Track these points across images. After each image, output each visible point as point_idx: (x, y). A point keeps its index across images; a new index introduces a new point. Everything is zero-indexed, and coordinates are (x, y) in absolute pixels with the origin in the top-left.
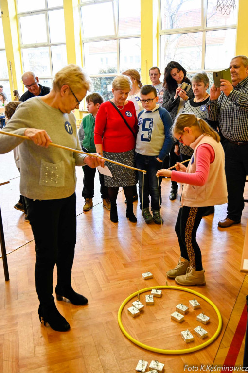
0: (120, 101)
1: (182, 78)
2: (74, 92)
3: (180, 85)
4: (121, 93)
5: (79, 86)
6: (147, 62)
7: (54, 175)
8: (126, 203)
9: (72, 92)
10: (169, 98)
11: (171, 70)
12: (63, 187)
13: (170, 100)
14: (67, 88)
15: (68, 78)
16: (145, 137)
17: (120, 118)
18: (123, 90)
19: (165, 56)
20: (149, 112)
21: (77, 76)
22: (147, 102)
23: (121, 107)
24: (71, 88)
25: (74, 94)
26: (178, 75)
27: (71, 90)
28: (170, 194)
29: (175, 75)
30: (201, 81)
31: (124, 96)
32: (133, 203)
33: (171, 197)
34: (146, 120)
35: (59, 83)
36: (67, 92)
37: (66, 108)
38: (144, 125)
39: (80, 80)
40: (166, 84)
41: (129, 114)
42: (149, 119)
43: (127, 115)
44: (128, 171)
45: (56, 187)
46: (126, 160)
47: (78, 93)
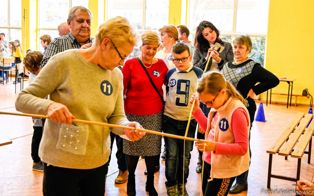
0: (147, 57)
1: (215, 39)
2: (116, 46)
3: (212, 46)
4: (149, 48)
5: (122, 39)
6: (174, 21)
7: (74, 139)
8: (145, 174)
9: (114, 45)
10: (200, 58)
11: (203, 29)
12: (83, 156)
13: (201, 61)
14: (109, 41)
15: (110, 31)
16: (182, 101)
17: (146, 78)
18: (151, 44)
19: (194, 15)
20: (182, 72)
21: (121, 28)
22: (181, 62)
23: (148, 65)
24: (113, 41)
25: (116, 48)
26: (210, 35)
27: (113, 43)
28: (197, 166)
29: (207, 35)
30: (243, 44)
31: (151, 51)
32: (154, 175)
33: (198, 169)
34: (180, 81)
35: (100, 36)
36: (108, 46)
37: (107, 64)
38: (179, 88)
39: (124, 33)
40: (197, 43)
41: (157, 74)
42: (184, 81)
43: (154, 74)
44: (150, 138)
45: (74, 154)
46: (148, 125)
47: (120, 46)
